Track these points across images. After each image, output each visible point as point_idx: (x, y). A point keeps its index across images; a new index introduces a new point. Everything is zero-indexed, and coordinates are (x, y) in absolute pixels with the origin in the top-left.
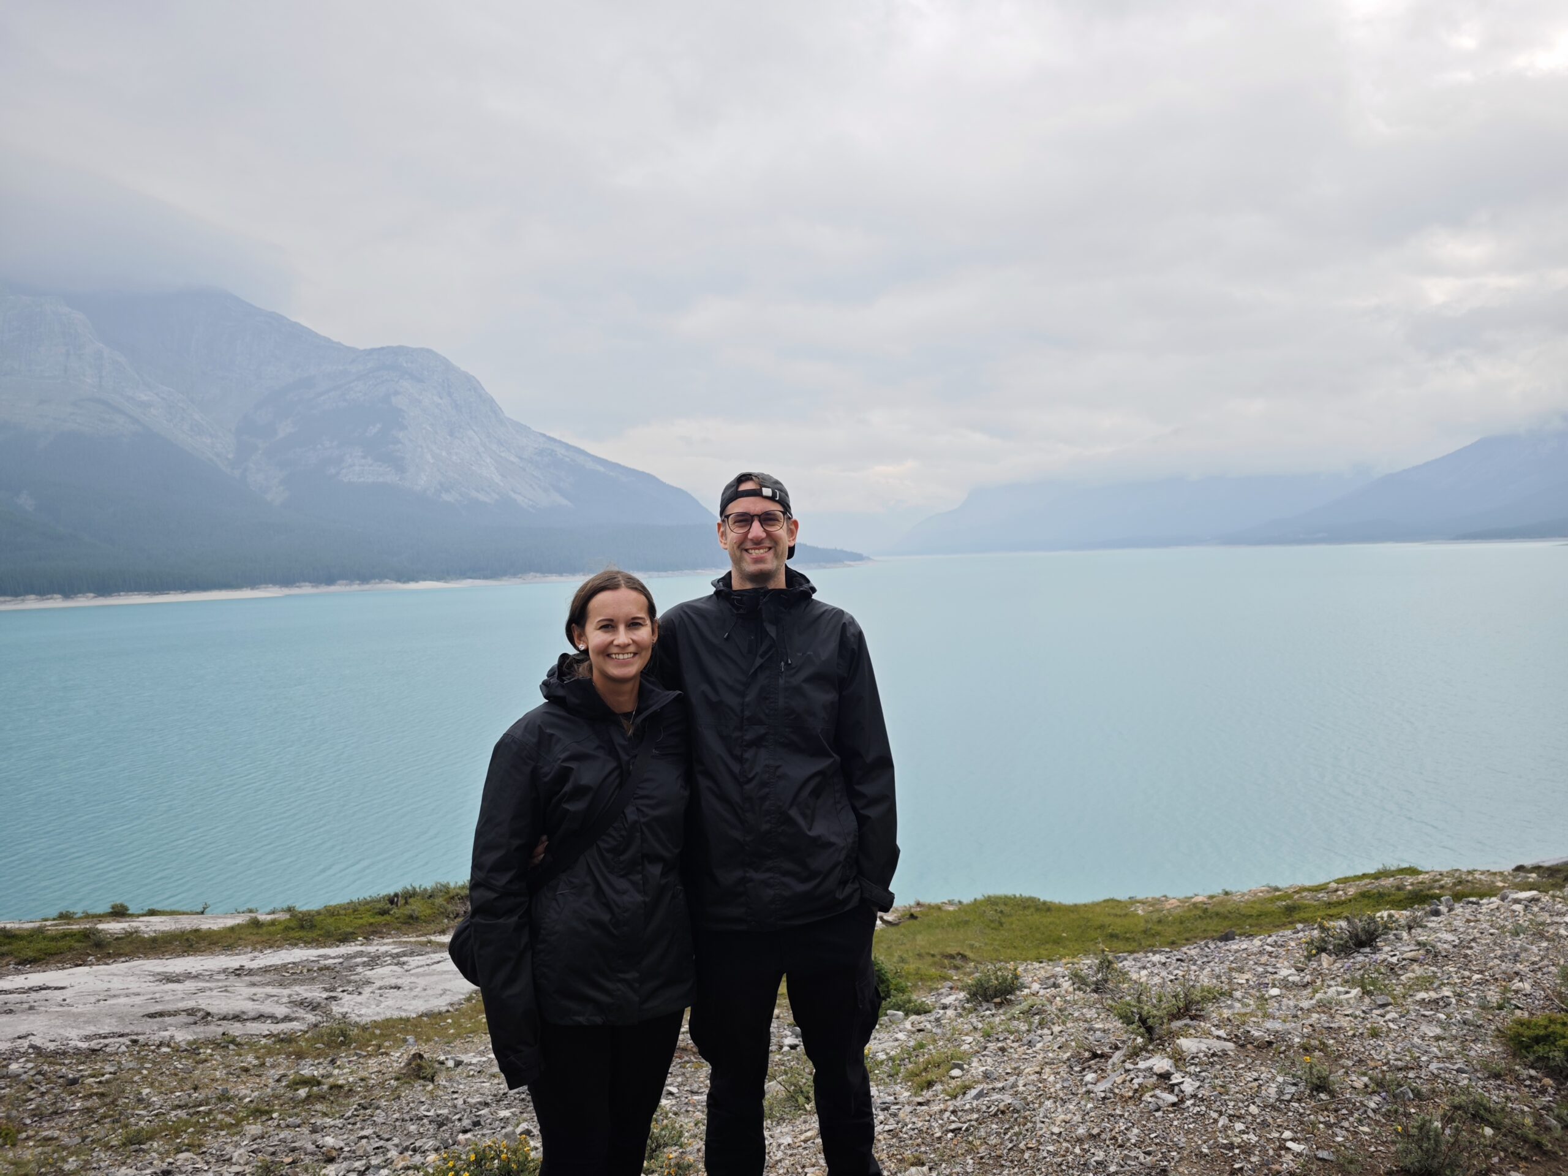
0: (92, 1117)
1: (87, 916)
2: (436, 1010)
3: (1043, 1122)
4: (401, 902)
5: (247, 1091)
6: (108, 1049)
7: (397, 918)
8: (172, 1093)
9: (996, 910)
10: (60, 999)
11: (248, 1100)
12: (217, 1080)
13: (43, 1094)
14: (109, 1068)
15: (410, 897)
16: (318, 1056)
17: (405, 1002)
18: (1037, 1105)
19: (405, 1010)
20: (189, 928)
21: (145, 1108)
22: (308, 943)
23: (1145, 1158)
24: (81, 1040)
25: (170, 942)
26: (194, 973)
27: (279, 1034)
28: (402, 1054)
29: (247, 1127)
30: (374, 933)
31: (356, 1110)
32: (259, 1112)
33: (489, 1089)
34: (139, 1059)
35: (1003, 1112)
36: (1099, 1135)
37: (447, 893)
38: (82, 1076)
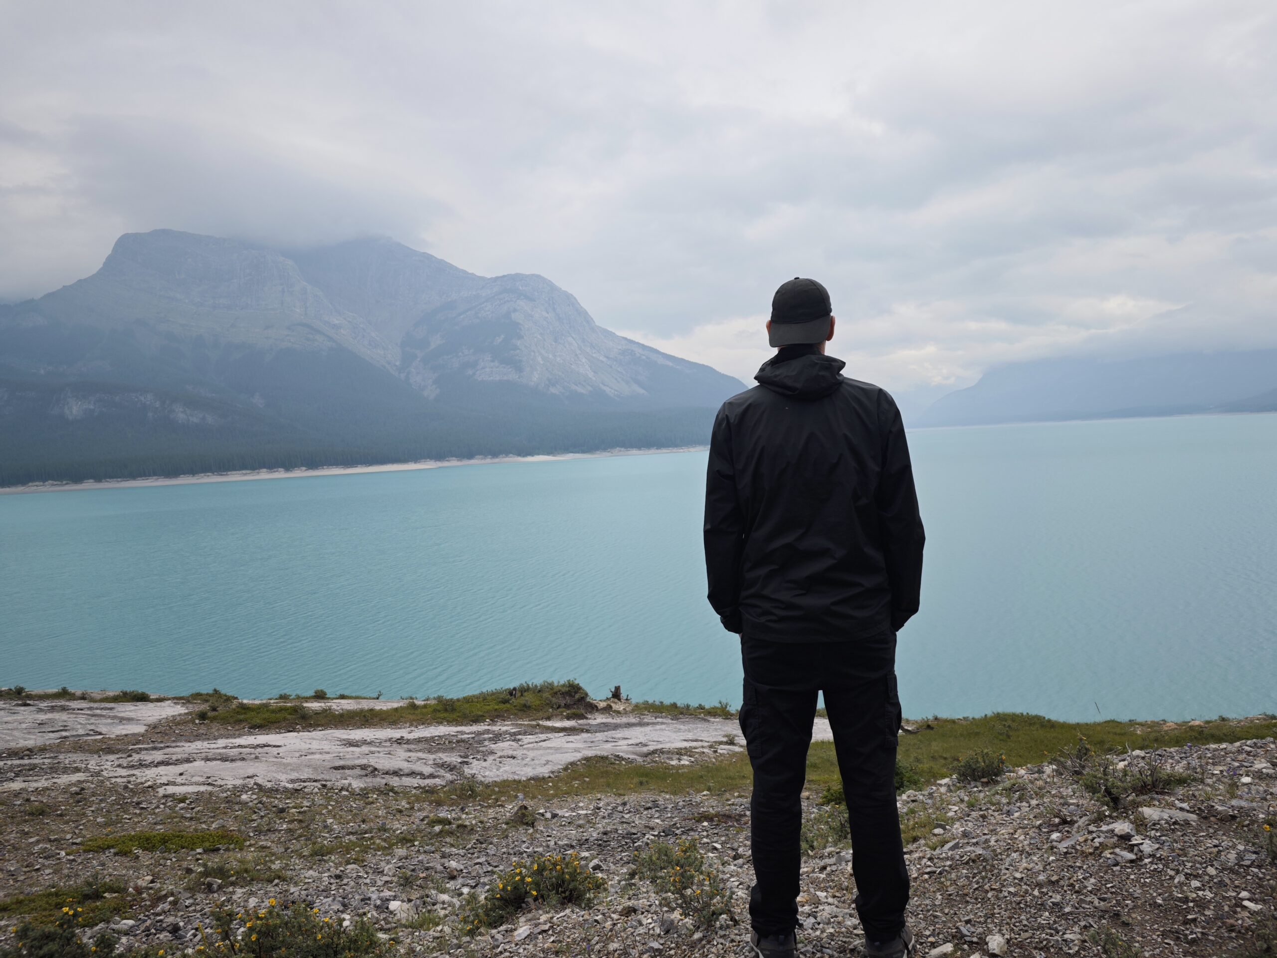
0: (293, 835)
1: (298, 697)
2: (541, 776)
3: (1007, 869)
4: (518, 694)
5: (399, 826)
6: (306, 790)
7: (515, 706)
8: (348, 823)
9: (1005, 725)
10: (275, 753)
11: (399, 832)
12: (379, 817)
13: (262, 817)
14: (306, 803)
15: (525, 691)
16: (452, 805)
17: (518, 768)
18: (1004, 857)
19: (518, 775)
20: (366, 708)
21: (328, 832)
22: (450, 722)
23: (1099, 903)
24: (288, 782)
25: (352, 718)
26: (369, 740)
27: (425, 787)
28: (514, 807)
29: (396, 850)
30: (498, 716)
31: (475, 844)
32: (406, 840)
33: (575, 836)
34: (327, 798)
35: (974, 861)
36: (1058, 881)
37: (552, 689)
38: (288, 807)
